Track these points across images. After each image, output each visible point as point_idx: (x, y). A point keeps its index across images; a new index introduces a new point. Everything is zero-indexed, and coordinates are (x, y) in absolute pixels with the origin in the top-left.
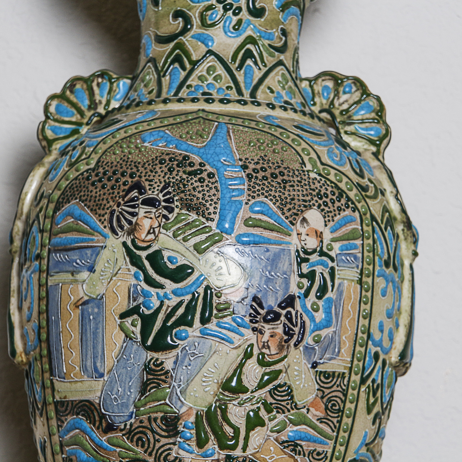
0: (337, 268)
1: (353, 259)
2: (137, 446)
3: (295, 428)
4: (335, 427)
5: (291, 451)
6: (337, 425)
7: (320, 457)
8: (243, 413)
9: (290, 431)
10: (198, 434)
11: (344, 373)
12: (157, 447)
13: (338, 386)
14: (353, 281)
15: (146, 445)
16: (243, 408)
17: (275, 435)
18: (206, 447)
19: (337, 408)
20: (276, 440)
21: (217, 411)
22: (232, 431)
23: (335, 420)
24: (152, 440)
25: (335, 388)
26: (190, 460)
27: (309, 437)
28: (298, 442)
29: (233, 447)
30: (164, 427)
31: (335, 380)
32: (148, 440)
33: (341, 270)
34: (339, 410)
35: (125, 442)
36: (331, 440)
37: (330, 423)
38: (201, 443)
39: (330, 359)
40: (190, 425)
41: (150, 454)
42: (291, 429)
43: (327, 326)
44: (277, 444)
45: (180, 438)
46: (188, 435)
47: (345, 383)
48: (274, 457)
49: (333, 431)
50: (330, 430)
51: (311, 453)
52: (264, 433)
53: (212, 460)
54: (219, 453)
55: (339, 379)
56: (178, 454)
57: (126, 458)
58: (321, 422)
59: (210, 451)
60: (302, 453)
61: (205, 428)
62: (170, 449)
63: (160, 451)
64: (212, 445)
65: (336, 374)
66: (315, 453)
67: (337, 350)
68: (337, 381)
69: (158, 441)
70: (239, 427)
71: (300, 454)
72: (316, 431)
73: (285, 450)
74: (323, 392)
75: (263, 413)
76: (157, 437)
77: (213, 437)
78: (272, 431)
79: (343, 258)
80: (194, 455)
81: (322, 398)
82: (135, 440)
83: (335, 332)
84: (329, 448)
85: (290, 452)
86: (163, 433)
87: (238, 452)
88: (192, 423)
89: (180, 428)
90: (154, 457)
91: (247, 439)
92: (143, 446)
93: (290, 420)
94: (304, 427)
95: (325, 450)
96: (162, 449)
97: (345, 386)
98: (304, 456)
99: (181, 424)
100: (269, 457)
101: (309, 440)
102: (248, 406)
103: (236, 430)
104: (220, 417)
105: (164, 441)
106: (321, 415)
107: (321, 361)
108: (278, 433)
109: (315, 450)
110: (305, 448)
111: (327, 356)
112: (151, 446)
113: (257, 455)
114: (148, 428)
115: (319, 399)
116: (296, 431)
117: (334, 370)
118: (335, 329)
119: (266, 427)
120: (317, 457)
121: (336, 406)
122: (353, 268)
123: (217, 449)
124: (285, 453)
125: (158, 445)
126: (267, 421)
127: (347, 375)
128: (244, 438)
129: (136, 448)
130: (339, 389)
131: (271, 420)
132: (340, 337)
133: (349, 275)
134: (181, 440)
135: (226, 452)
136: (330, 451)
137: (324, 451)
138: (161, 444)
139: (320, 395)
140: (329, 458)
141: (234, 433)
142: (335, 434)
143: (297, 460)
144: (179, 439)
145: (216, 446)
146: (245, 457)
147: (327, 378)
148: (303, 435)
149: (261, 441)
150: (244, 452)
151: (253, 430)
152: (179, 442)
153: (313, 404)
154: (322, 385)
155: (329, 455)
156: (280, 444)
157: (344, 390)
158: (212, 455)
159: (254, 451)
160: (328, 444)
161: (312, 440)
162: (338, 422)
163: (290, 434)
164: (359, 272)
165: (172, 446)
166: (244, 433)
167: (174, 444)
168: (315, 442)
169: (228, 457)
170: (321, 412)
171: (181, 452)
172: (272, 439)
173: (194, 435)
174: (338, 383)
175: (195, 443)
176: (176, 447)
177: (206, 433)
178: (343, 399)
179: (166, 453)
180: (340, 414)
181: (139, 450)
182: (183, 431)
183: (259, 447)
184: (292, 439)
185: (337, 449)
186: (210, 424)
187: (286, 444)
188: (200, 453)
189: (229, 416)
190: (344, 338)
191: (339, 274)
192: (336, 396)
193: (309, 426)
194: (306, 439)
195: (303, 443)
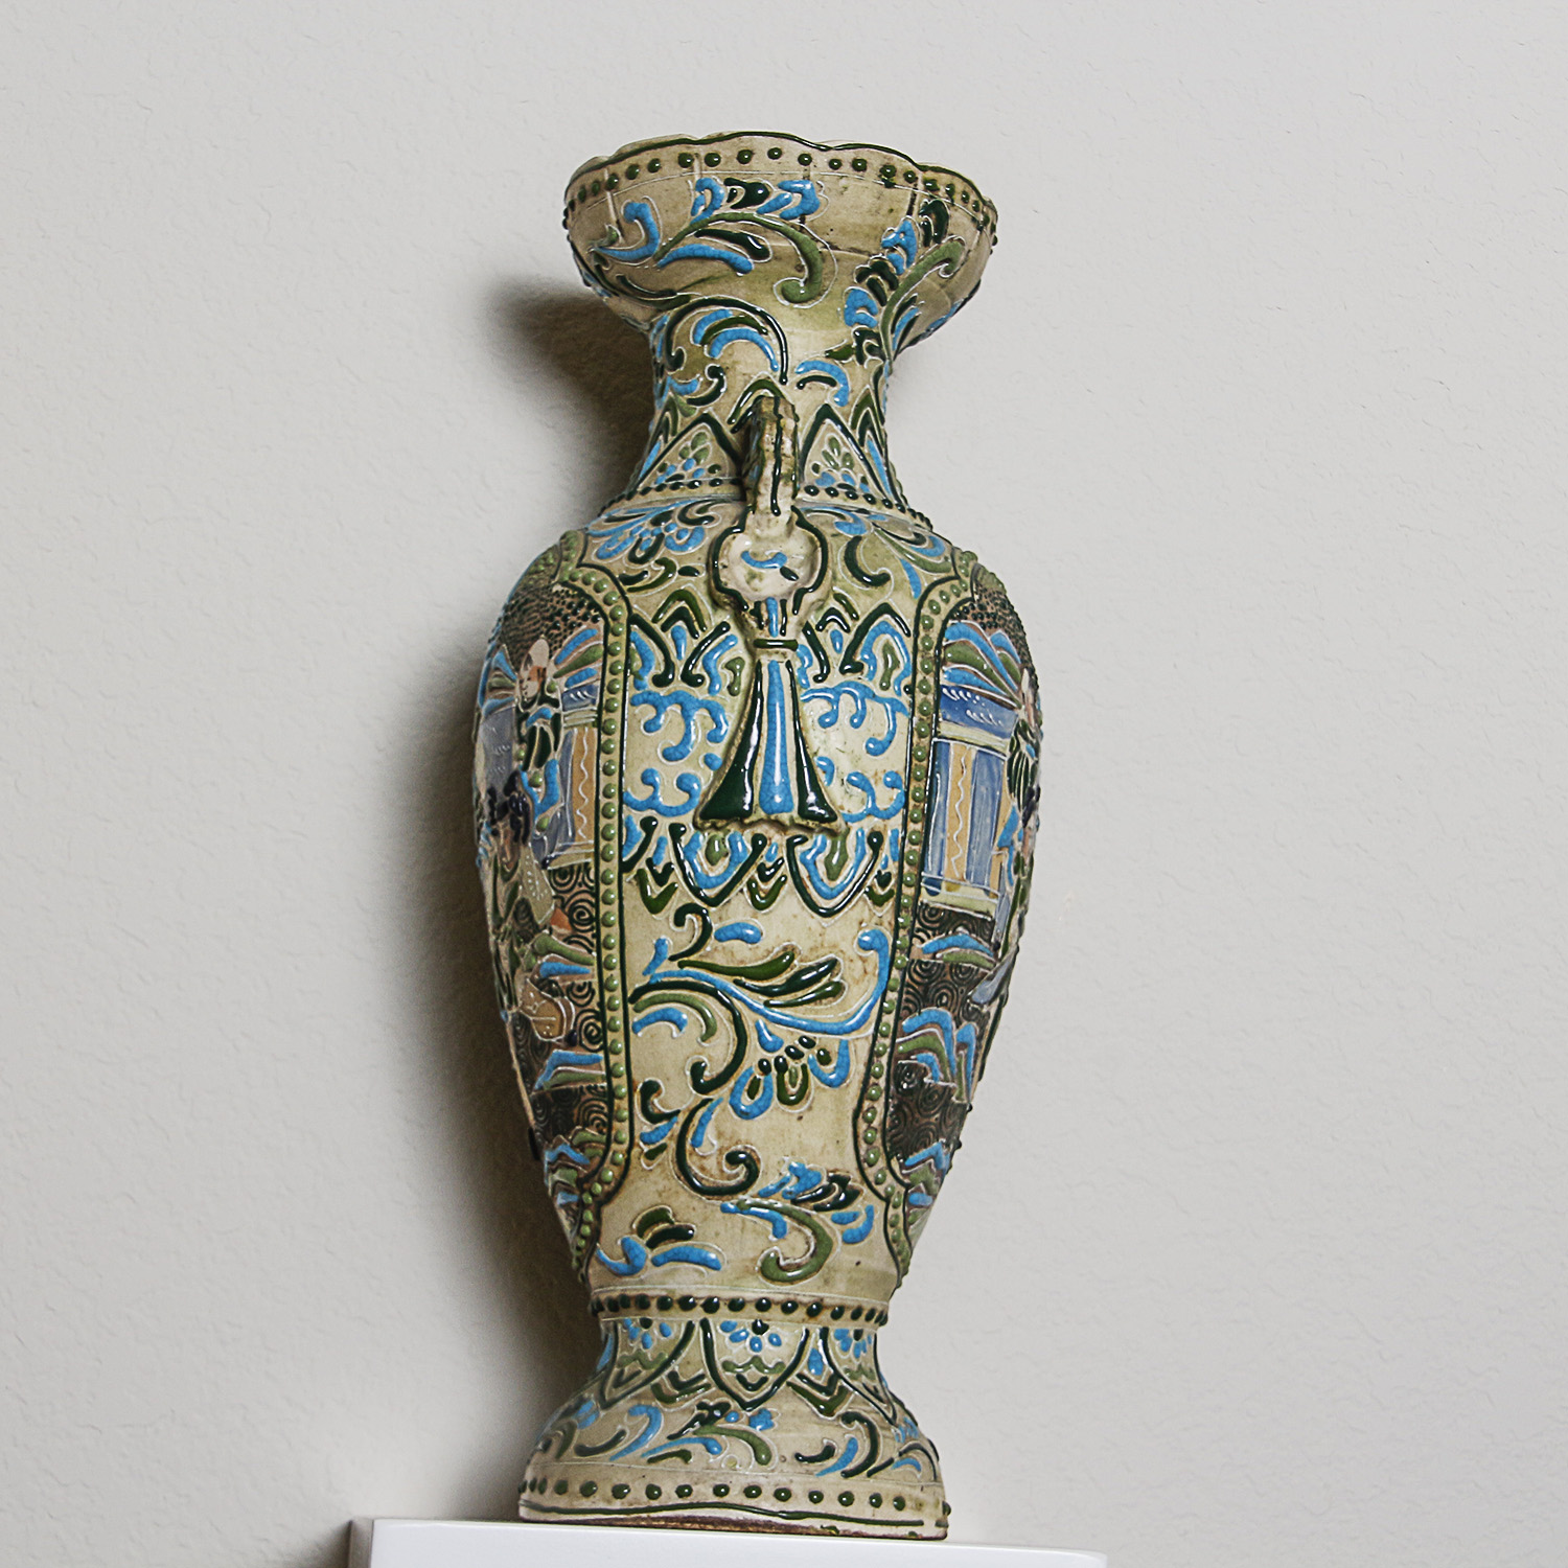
0: (563, 713)
1: (586, 693)
3: (544, 959)
4: (592, 944)
5: (549, 993)
6: (595, 941)
7: (584, 993)
11: (587, 864)
13: (580, 885)
14: (586, 725)
17: (529, 975)
19: (587, 916)
23: (589, 935)
25: (577, 889)
31: (575, 877)
33: (570, 715)
34: (591, 919)
36: (590, 964)
37: (581, 940)
39: (563, 849)
43: (552, 804)
47: (592, 876)
49: (590, 952)
50: (585, 951)
51: (570, 989)
55: (581, 874)
58: (570, 943)
65: (576, 868)
67: (570, 834)
68: (577, 877)
73: (543, 993)
74: (562, 899)
79: (572, 696)
81: (563, 907)
83: (564, 808)
84: (593, 977)
85: (547, 995)
95: (587, 981)
97: (591, 881)
106: (566, 932)
107: (553, 855)
108: (532, 971)
109: (573, 984)
110: (561, 984)
111: (559, 845)
115: (559, 911)
117: (570, 864)
118: (563, 804)
119: (521, 967)
120: (580, 994)
121: (583, 914)
122: (586, 706)
124: (545, 997)
127: (592, 866)
130: (584, 888)
132: (572, 812)
133: (581, 719)
136: (595, 980)
137: (585, 984)
139: (559, 903)
142: (594, 954)
143: (557, 1003)
147: (564, 878)
153: (554, 919)
154: (559, 888)
155: (596, 987)
157: (591, 888)
160: (587, 973)
162: (593, 936)
164: (595, 708)
168: (566, 972)
170: (566, 928)
174: (580, 880)
178: (593, 901)
180: (594, 924)
185: (604, 977)
190: (578, 813)
191: (565, 722)
192: (582, 900)
195: (557, 978)
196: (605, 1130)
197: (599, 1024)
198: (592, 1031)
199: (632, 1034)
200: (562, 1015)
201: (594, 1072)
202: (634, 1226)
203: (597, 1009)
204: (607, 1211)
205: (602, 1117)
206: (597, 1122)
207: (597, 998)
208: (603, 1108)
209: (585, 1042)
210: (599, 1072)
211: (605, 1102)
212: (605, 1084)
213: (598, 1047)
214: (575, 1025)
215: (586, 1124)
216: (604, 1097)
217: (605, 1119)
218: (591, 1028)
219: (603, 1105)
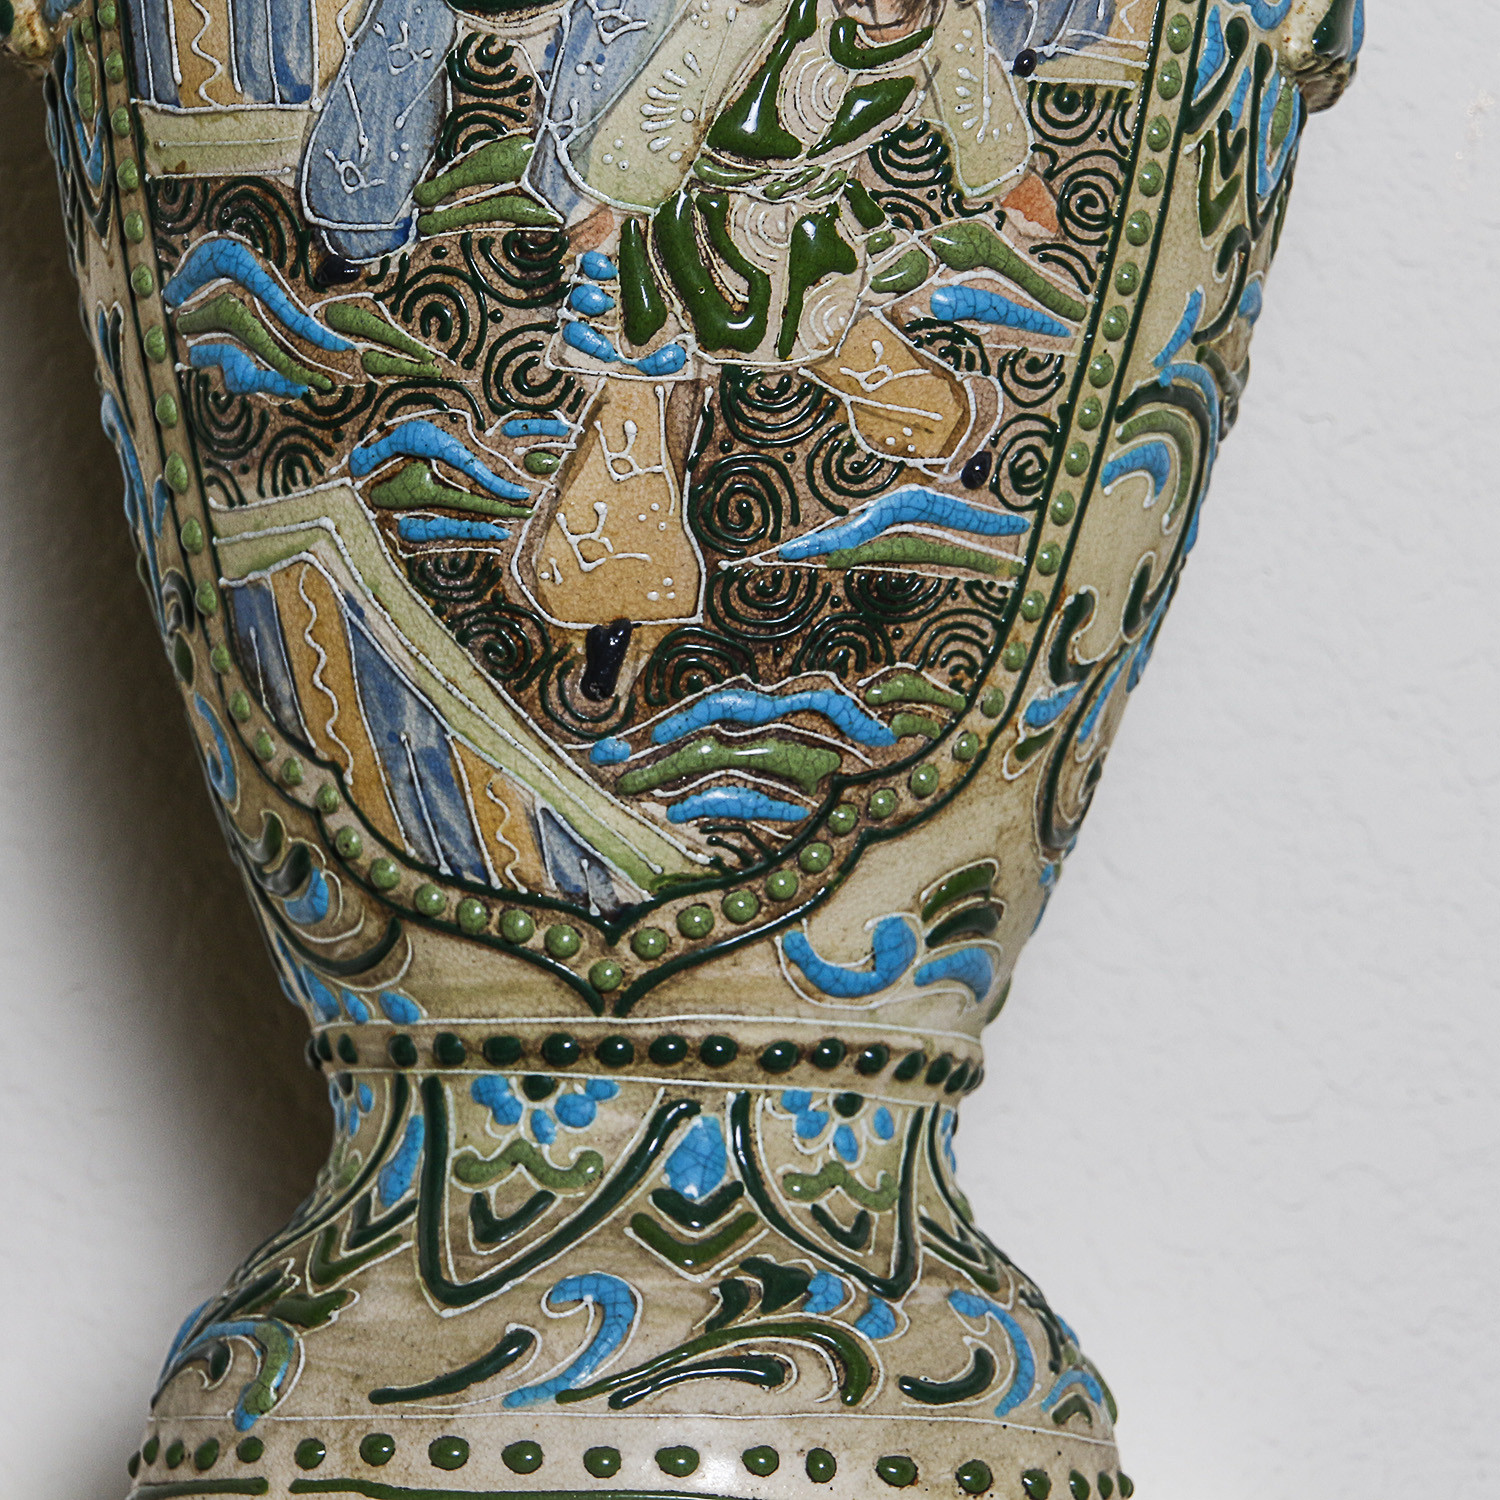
2: (426, 334)
3: (957, 278)
4: (1092, 275)
5: (942, 356)
6: (1099, 269)
7: (1040, 377)
8: (781, 225)
9: (941, 288)
10: (629, 296)
11: (1124, 93)
12: (490, 340)
13: (1102, 138)
15: (456, 332)
16: (781, 209)
17: (888, 300)
18: (655, 338)
19: (1100, 210)
20: (893, 318)
21: (693, 218)
22: (744, 285)
23: (1091, 254)
24: (474, 316)
25: (1092, 143)
26: (603, 381)
27: (1002, 309)
28: (967, 325)
29: (748, 342)
30: (516, 272)
31: (1093, 115)
32: (462, 313)
34: (1106, 219)
35: (385, 321)
36: (1078, 319)
37: (1074, 261)
38: (639, 326)
39: (1079, 43)
40: (602, 264)
41: (469, 363)
42: (943, 282)
44: (895, 330)
45: (569, 307)
46: (597, 297)
47: (1129, 125)
48: (883, 374)
49: (1086, 290)
50: (1073, 287)
51: (1008, 362)
52: (853, 295)
53: (677, 383)
54: (701, 361)
55: (1109, 113)
56: (563, 362)
57: (389, 374)
58: (1044, 259)
59: (670, 355)
60: (979, 361)
61: (651, 276)
62: (533, 345)
63: (501, 353)
64: (676, 333)
65: (1099, 95)
66: (1023, 362)
67: (1101, 11)
68: (1100, 118)
69: (496, 317)
70: (767, 271)
71: (970, 366)
72: (1025, 289)
73: (921, 351)
74: (1054, 157)
75: (848, 226)
76: (492, 305)
77: (678, 307)
78: (877, 289)
80: (617, 365)
81: (1050, 175)
82: (417, 313)
84: (1071, 348)
85: (937, 359)
86: (512, 292)
87: (763, 359)
88: (609, 259)
89: (570, 276)
90: (480, 370)
91: (793, 312)
92: (443, 336)
93: (939, 250)
94: (987, 273)
95: (1057, 353)
96: (509, 346)
97: (1127, 135)
98: (986, 371)
99: (572, 261)
100: (866, 374)
101: (1001, 321)
102: (799, 204)
103: (758, 285)
104: (702, 240)
105: (514, 317)
106: (1044, 233)
107: (1049, 50)
108: (900, 293)
109: (1023, 352)
110: (988, 345)
111: (1068, 32)
112: (473, 334)
113: (829, 368)
114: (461, 276)
115: (1038, 181)
116: (960, 287)
117: (1090, 81)
119: (857, 275)
120: (1030, 378)
121: (1094, 204)
123: (693, 346)
124: (922, 362)
125: (494, 332)
126: (860, 254)
127: (1135, 98)
128: (785, 312)
129: (420, 342)
130: (1108, 145)
131: (873, 250)
134: (574, 317)
135: (723, 357)
136: (1073, 355)
137: (1051, 357)
138: (505, 327)
139: (1042, 167)
140: (1069, 381)
141: (750, 293)
142: (1091, 298)
143: (961, 385)
144: (564, 313)
145: (690, 338)
146: (788, 375)
147: (1067, 109)
148: (982, 303)
149: (842, 320)
150: (783, 356)
151: (815, 283)
152: (567, 322)
153: (1019, 197)
154: (1050, 131)
155: (1069, 370)
156: (906, 331)
157: (1123, 150)
158: (677, 365)
159: (817, 354)
160: (1066, 335)
161: (1012, 318)
162: (1101, 258)
163: (940, 298)
165: (541, 335)
166: (785, 294)
167: (549, 328)
168: (1022, 324)
169: (730, 373)
170: (1045, 225)
171: (572, 355)
172: (878, 313)
173: (617, 299)
174: (1103, 126)
175: (618, 326)
176: (556, 338)
177: (655, 292)
178: (1121, 179)
179: (522, 358)
180: (1110, 231)
181: (431, 347)
182: (577, 285)
183: (834, 339)
184: (947, 315)
185: (1096, 351)
186: (668, 264)
187: (924, 333)
188: (635, 360)
189: (736, 237)
192: (1096, 172)
193: (1001, 272)
194: (992, 314)
195: (982, 329)
196: (966, 684)
197: (1048, 453)
198: (1030, 463)
199: (1097, 486)
200: (966, 412)
201: (1004, 554)
202: (924, 895)
203: (1056, 419)
204: (879, 855)
205: (976, 653)
206: (956, 661)
207: (1062, 396)
208: (983, 635)
209: (1006, 486)
210: (1011, 557)
211: (995, 624)
212: (1011, 584)
213: (1028, 500)
214: (994, 443)
215: (927, 662)
216: (997, 611)
217: (980, 661)
218: (1030, 456)
219: (987, 626)
